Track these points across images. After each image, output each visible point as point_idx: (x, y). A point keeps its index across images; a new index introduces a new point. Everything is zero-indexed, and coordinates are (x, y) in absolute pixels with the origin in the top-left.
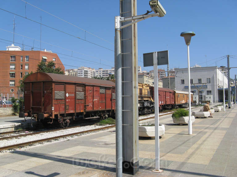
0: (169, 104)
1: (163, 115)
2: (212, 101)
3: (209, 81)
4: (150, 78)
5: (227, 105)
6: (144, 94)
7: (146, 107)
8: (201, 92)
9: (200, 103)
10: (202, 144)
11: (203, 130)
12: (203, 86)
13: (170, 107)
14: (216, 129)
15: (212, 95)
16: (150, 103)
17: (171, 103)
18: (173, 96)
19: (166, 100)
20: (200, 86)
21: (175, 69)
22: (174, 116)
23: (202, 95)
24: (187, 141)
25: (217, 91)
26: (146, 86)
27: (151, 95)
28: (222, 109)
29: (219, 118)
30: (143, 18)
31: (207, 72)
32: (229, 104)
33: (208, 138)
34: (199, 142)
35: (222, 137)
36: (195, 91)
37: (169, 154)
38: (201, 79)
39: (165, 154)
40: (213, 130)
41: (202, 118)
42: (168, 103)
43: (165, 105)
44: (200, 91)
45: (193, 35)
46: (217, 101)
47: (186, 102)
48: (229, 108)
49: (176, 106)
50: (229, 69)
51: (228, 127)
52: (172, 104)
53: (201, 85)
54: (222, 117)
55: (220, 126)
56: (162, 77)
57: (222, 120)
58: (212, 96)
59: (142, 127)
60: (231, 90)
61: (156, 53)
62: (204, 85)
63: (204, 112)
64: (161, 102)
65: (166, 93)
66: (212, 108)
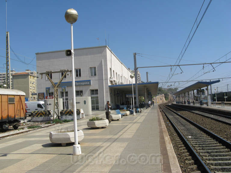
3: (94, 72)
20: (78, 82)
25: (108, 90)
31: (89, 56)
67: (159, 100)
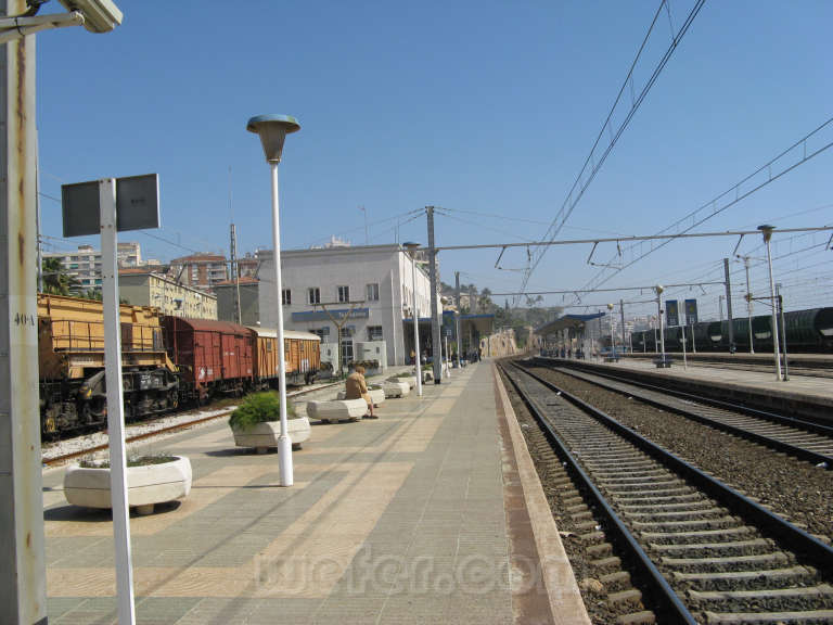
0: (234, 375)
1: (209, 419)
2: (383, 362)
3: (374, 293)
4: (173, 287)
5: (431, 372)
6: (138, 345)
7: (147, 391)
8: (345, 332)
9: (346, 370)
10: (321, 519)
11: (334, 465)
12: (354, 311)
13: (238, 388)
14: (379, 458)
15: (384, 342)
16: (164, 376)
17: (243, 374)
18: (249, 348)
19: (222, 365)
20: (344, 311)
21: (259, 254)
22: (236, 422)
23: (351, 343)
24: (270, 512)
25: (401, 326)
26: (145, 313)
27: (165, 347)
28: (411, 388)
29: (396, 420)
30: (18, 28)
31: (366, 264)
32: (437, 370)
33: (346, 493)
34: (313, 513)
35: (395, 487)
36: (328, 328)
37: (192, 571)
38: (347, 288)
39: (178, 573)
40: (368, 464)
41: (341, 422)
42: (231, 373)
43: (218, 382)
44: (343, 330)
45: (291, 127)
46: (400, 359)
47: (296, 368)
48: (438, 382)
49: (259, 383)
50: (432, 252)
51: (421, 449)
52: (244, 378)
53: (349, 307)
54: (407, 416)
55: (396, 450)
56: (213, 281)
57: (406, 426)
58: (383, 345)
59: (101, 472)
60: (440, 323)
61: (110, 181)
62: (358, 306)
63: (346, 402)
64: (206, 372)
65: (224, 338)
66: (377, 387)
67: (499, 344)
